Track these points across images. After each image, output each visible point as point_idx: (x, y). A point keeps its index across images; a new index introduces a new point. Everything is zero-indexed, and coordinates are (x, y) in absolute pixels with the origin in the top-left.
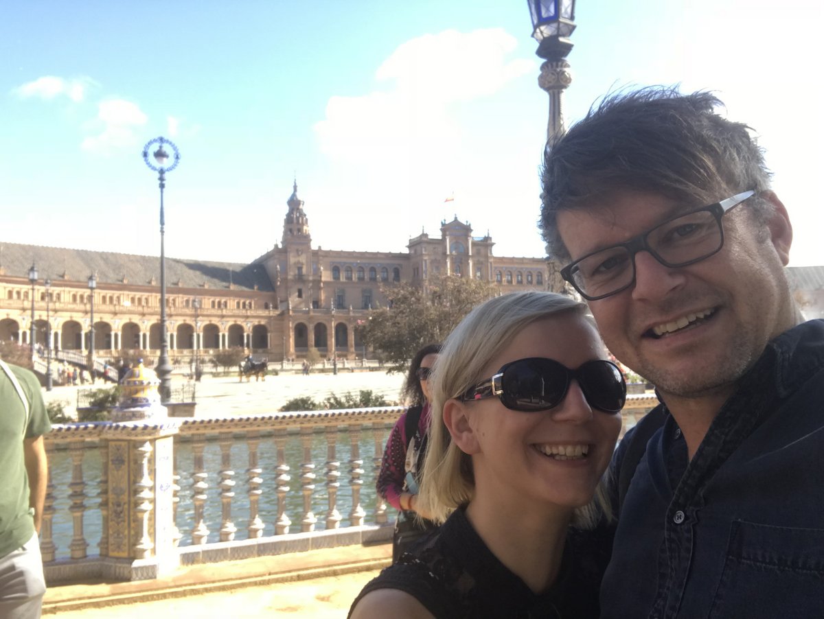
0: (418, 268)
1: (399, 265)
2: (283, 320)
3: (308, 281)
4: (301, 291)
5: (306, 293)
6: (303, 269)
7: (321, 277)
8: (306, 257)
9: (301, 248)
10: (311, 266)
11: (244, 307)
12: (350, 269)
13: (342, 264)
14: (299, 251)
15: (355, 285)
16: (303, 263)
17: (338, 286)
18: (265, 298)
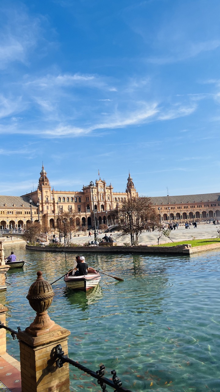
0: (88, 197)
1: (80, 196)
2: (44, 218)
3: (50, 203)
4: (48, 207)
5: (49, 208)
6: (48, 198)
7: (54, 201)
8: (49, 194)
9: (47, 190)
10: (51, 197)
11: (28, 214)
12: (64, 198)
13: (61, 196)
14: (46, 192)
15: (66, 204)
16: (48, 196)
17: (61, 204)
18: (34, 210)
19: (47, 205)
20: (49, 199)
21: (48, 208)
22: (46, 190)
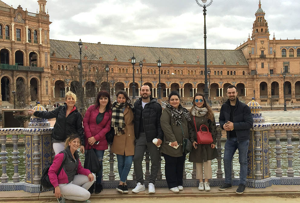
2: (253, 80)
3: (267, 58)
4: (263, 64)
5: (266, 65)
6: (264, 51)
7: (275, 55)
8: (266, 45)
9: (263, 39)
10: (269, 50)
11: (231, 74)
12: (292, 50)
13: (288, 48)
14: (262, 42)
15: (295, 60)
16: (264, 49)
17: (286, 60)
18: (243, 69)
19: (263, 61)
20: (266, 52)
21: (263, 67)
22: (261, 40)
